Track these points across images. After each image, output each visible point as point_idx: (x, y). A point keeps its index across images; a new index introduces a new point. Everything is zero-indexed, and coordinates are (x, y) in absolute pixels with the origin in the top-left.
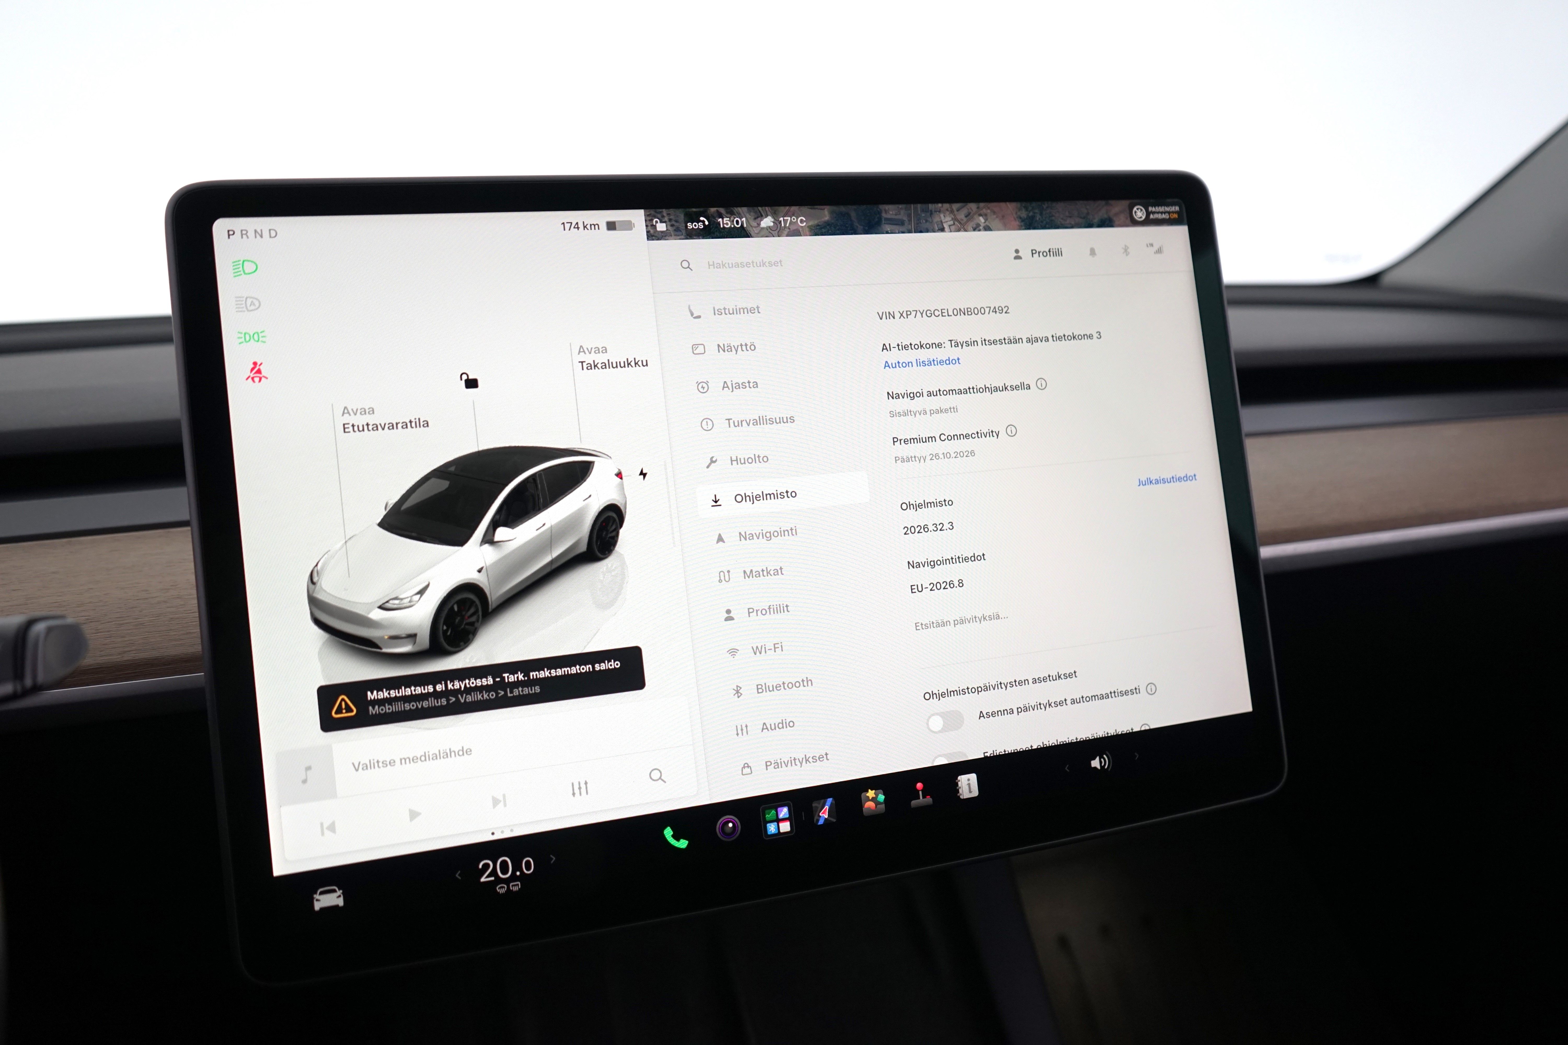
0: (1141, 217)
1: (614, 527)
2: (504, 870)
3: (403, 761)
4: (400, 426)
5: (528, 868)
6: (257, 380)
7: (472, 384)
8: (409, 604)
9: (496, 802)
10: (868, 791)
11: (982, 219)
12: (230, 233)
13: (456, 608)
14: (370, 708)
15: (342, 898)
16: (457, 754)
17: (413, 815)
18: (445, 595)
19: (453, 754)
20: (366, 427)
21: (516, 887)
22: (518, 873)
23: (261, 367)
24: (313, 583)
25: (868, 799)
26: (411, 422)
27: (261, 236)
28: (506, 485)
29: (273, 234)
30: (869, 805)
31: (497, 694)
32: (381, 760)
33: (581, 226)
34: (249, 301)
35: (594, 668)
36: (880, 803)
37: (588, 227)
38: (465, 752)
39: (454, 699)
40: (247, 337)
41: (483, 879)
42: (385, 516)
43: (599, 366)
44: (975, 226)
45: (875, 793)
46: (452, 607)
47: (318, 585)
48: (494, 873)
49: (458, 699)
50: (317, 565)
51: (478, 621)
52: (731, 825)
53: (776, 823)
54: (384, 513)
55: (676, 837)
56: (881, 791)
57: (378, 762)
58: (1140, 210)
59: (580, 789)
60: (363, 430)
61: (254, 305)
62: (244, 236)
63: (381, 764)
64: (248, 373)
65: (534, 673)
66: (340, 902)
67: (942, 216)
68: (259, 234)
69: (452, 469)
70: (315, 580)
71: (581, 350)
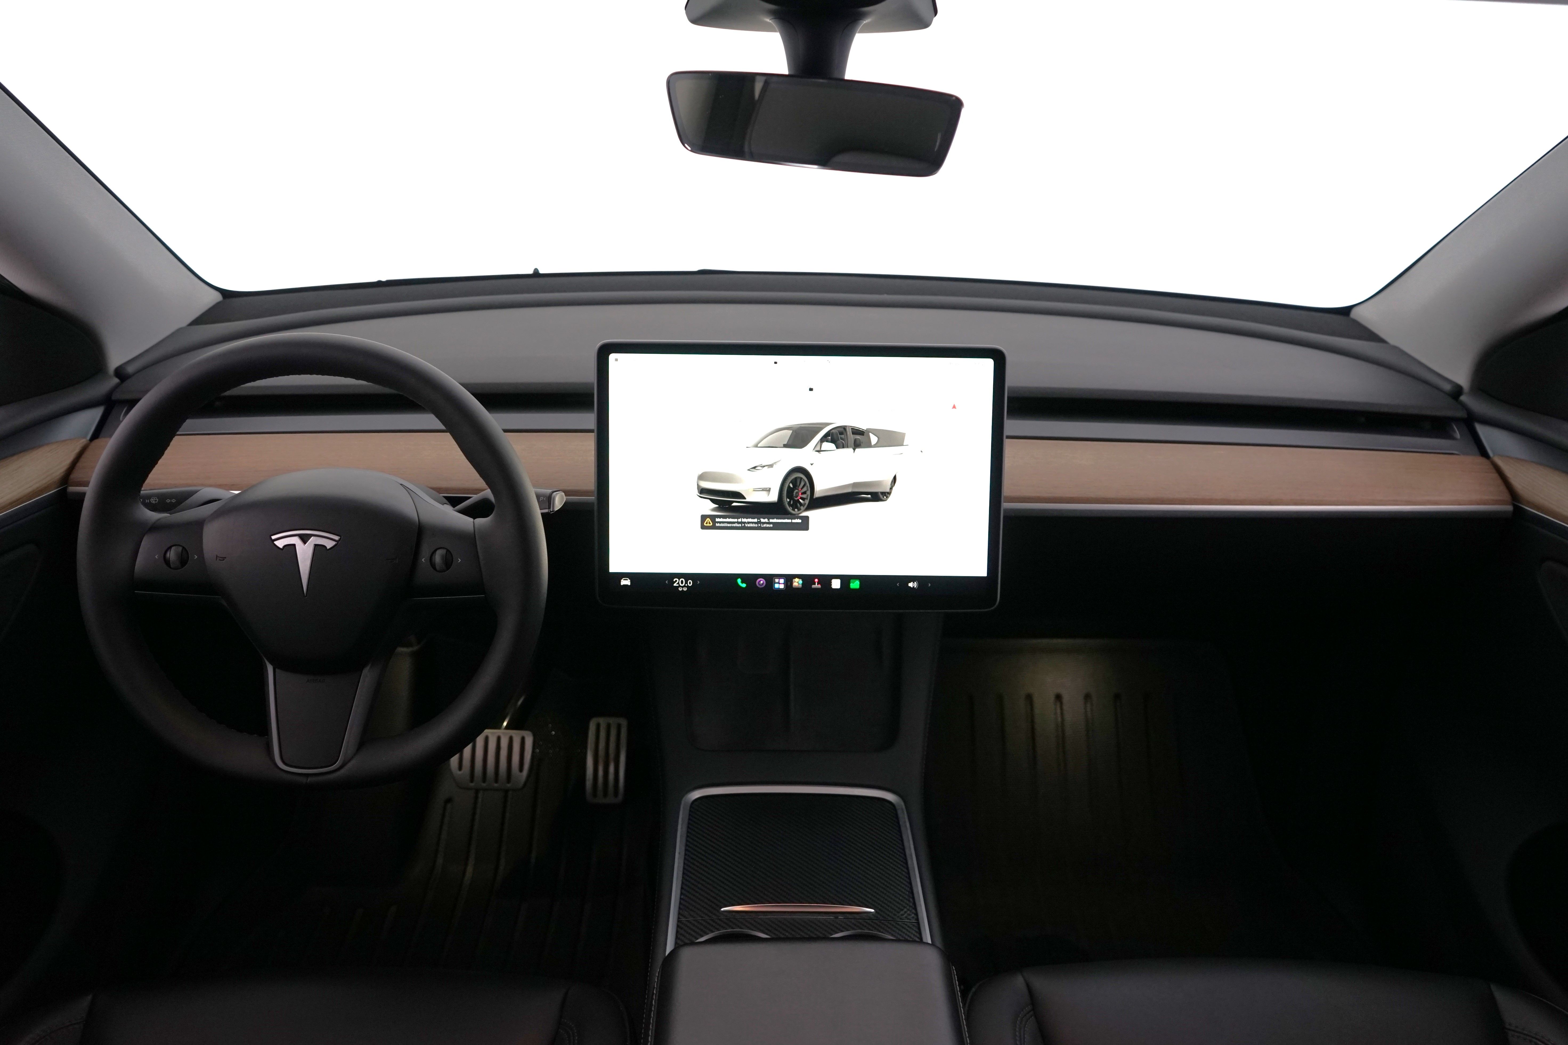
2: (682, 583)
22: (686, 585)
30: (796, 583)
36: (800, 584)
48: (678, 583)
52: (762, 582)
53: (778, 584)
55: (742, 582)
66: (629, 584)
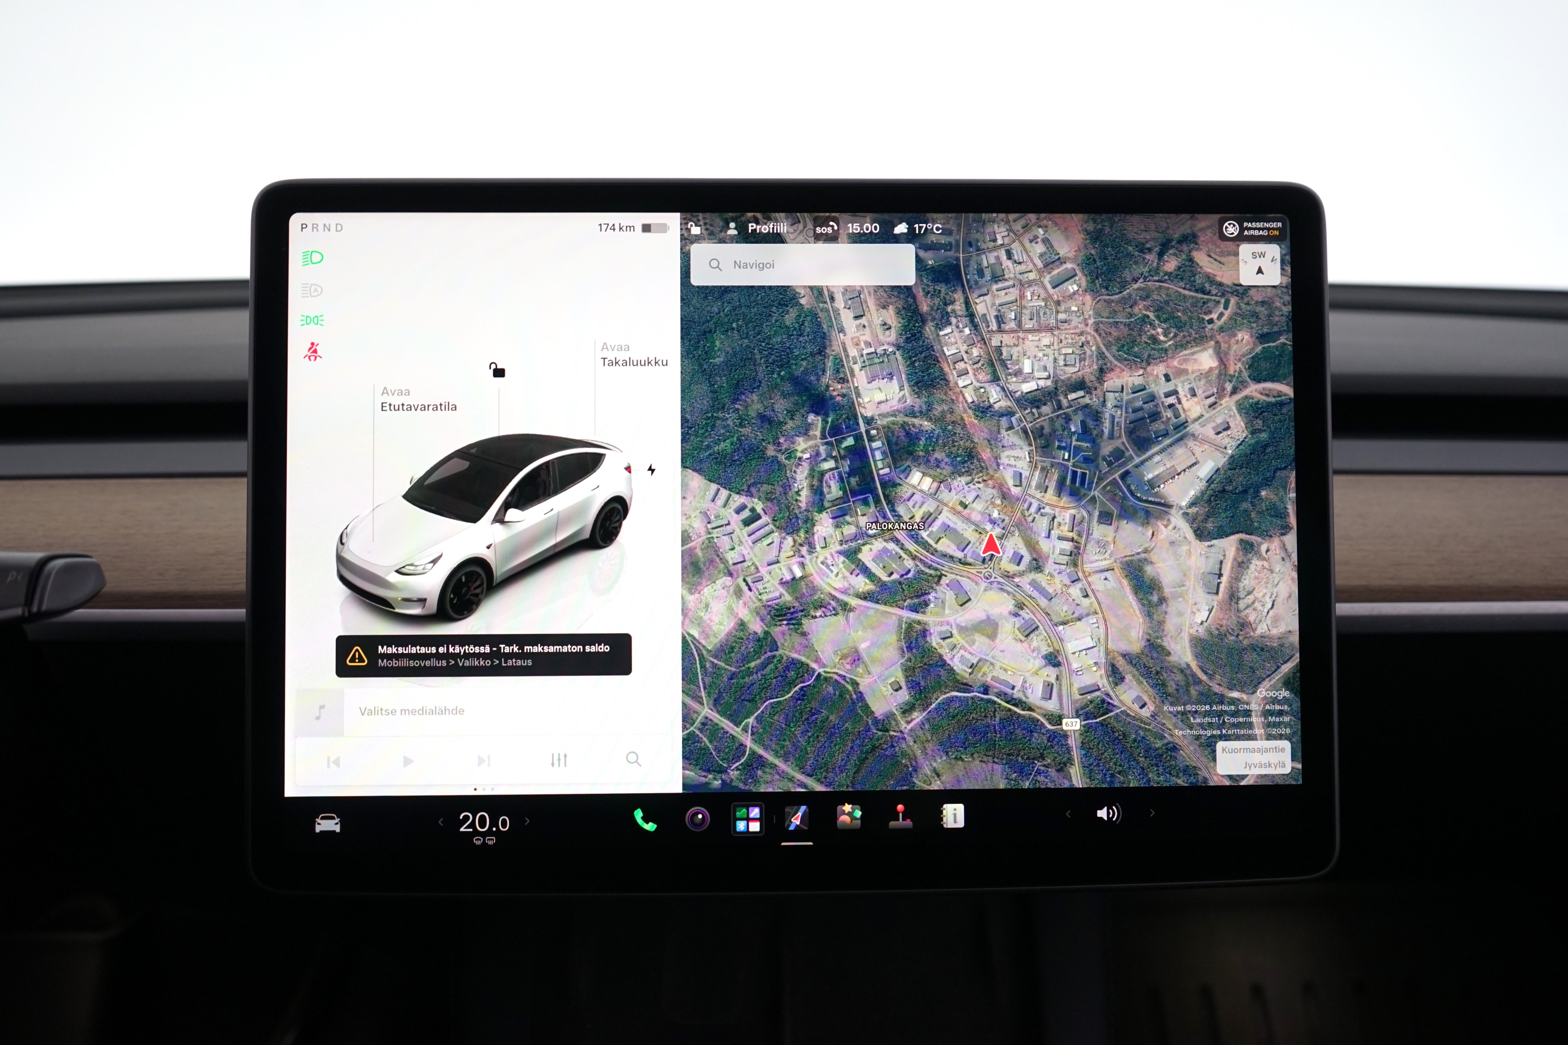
0: (1233, 234)
1: (618, 518)
2: (482, 825)
3: (403, 712)
4: (431, 408)
5: (504, 826)
6: (312, 358)
7: (499, 373)
8: (423, 571)
9: (481, 761)
10: (844, 805)
11: (1041, 231)
12: (303, 227)
13: (464, 580)
14: (380, 661)
15: (339, 826)
16: (451, 712)
17: (407, 761)
18: (455, 566)
19: (447, 711)
20: (401, 407)
21: (491, 841)
22: (494, 829)
23: (318, 348)
24: (342, 544)
25: (843, 813)
26: (441, 405)
27: (329, 230)
28: (521, 470)
29: (339, 228)
30: (844, 819)
31: (493, 662)
32: (384, 709)
33: (617, 227)
34: (313, 288)
35: (584, 649)
36: (856, 819)
37: (624, 228)
38: (459, 711)
39: (453, 662)
40: (309, 319)
41: (462, 830)
42: (409, 489)
43: (620, 363)
44: (1032, 238)
45: (852, 808)
46: (460, 579)
47: (346, 546)
48: (472, 825)
49: (456, 662)
50: (346, 528)
51: (482, 593)
52: (700, 816)
53: (745, 822)
54: (409, 486)
55: (646, 819)
56: (858, 807)
57: (381, 710)
58: (1232, 226)
59: (559, 760)
60: (399, 410)
61: (317, 291)
62: (315, 229)
63: (384, 712)
64: (306, 352)
65: (528, 648)
66: (337, 829)
67: (996, 226)
68: (327, 228)
69: (474, 451)
70: (344, 541)
71: (605, 347)
